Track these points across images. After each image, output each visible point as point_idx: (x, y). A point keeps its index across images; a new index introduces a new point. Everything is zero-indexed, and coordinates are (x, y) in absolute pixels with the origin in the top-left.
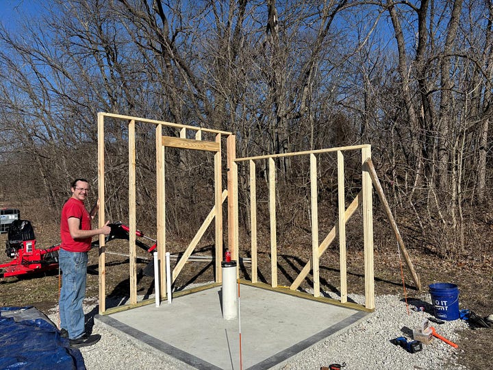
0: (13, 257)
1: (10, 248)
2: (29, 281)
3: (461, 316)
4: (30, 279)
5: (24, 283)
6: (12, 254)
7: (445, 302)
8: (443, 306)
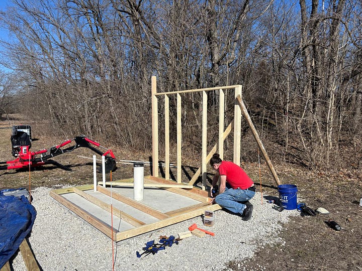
0: (16, 157)
1: (15, 151)
2: (24, 173)
3: (298, 207)
4: (25, 171)
5: (21, 174)
6: (16, 155)
7: (286, 197)
8: (285, 199)
